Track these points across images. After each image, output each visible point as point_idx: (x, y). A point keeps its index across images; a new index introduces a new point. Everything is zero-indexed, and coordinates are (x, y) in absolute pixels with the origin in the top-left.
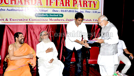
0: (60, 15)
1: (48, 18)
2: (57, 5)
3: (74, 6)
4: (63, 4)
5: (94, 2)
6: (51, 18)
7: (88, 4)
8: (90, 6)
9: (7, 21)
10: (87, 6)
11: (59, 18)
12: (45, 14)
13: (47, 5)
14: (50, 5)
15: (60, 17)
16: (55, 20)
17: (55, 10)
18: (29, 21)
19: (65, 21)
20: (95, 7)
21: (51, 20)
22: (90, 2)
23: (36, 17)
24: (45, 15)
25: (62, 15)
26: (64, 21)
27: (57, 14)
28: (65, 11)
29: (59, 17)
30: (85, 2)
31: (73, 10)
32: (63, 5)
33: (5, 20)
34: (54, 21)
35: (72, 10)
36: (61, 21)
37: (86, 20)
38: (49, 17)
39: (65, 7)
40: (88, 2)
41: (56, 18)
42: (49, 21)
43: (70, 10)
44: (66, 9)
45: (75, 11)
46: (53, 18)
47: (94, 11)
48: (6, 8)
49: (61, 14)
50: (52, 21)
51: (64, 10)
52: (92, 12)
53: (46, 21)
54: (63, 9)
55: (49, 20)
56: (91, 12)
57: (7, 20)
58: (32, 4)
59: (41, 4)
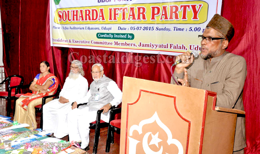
0: (129, 36)
1: (113, 41)
2: (124, 18)
3: (153, 18)
4: (133, 15)
5: (194, 7)
6: (116, 40)
7: (180, 12)
8: (184, 17)
9: (70, 44)
10: (177, 17)
11: (128, 41)
12: (108, 34)
13: (110, 19)
14: (115, 19)
15: (129, 39)
16: (123, 44)
17: (122, 26)
18: (90, 44)
19: (138, 47)
20: (195, 17)
21: (116, 43)
22: (185, 7)
23: (98, 38)
24: (108, 36)
25: (133, 36)
26: (135, 47)
27: (124, 34)
28: (138, 28)
29: (127, 38)
31: (151, 26)
32: (134, 18)
34: (120, 46)
35: (149, 26)
36: (130, 47)
37: (175, 48)
38: (114, 38)
39: (137, 21)
40: (179, 8)
41: (123, 41)
42: (113, 46)
43: (146, 26)
44: (139, 26)
45: (155, 28)
46: (119, 41)
47: (193, 27)
48: (69, 26)
49: (130, 34)
50: (118, 46)
51: (136, 26)
52: (188, 29)
53: (110, 46)
54: (133, 26)
55: (114, 43)
56: (185, 30)
57: (70, 41)
58: (93, 19)
59: (103, 19)
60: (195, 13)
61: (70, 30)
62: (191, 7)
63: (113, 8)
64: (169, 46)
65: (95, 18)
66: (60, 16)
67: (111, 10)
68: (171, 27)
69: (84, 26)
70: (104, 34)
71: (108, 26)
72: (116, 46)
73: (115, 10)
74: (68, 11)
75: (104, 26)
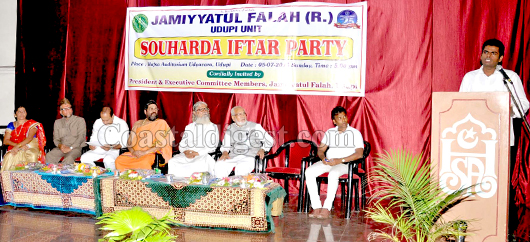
0: (256, 74)
1: (232, 80)
2: (249, 52)
3: (288, 53)
4: (263, 49)
5: (338, 42)
6: (237, 80)
7: (323, 48)
8: (328, 53)
9: (161, 86)
10: (319, 53)
11: (254, 80)
12: (225, 72)
13: (230, 52)
14: (237, 52)
15: (256, 77)
16: (247, 84)
17: (247, 62)
18: (196, 85)
19: (269, 87)
20: (341, 53)
21: (237, 83)
22: (328, 42)
24: (225, 74)
25: (261, 74)
26: (264, 88)
27: (250, 72)
28: (268, 65)
29: (253, 77)
30: (315, 45)
32: (264, 53)
33: (158, 82)
34: (244, 87)
36: (258, 87)
37: (318, 86)
38: (234, 77)
39: (268, 56)
40: (322, 42)
41: (248, 80)
42: (232, 86)
43: (279, 61)
44: (270, 61)
46: (242, 80)
47: (339, 63)
48: (161, 62)
49: (258, 72)
50: (240, 87)
51: (266, 62)
52: (333, 66)
53: (228, 87)
54: (261, 61)
55: (233, 83)
56: (329, 66)
57: (161, 83)
58: (202, 52)
59: (219, 52)
60: (340, 49)
61: (161, 67)
62: (334, 42)
63: (234, 40)
64: (310, 85)
65: (205, 51)
66: (144, 48)
67: (230, 42)
68: (312, 63)
69: (187, 62)
70: (219, 72)
71: (225, 62)
72: (237, 87)
73: (237, 42)
74: (161, 43)
75: (220, 61)
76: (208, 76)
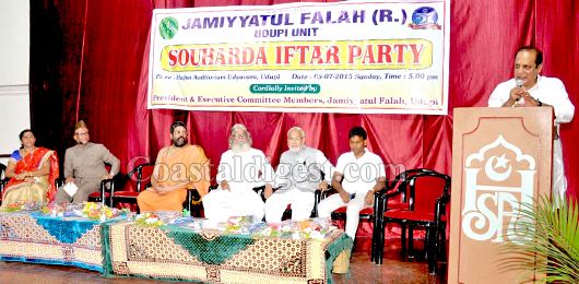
0: (311, 88)
1: (281, 96)
2: (303, 61)
3: (351, 61)
4: (319, 57)
5: (413, 47)
6: (287, 95)
7: (394, 54)
8: (400, 60)
9: (192, 103)
10: (389, 60)
11: (309, 96)
12: (273, 86)
13: (279, 61)
14: (287, 61)
15: (312, 92)
16: (299, 101)
17: (299, 73)
18: (236, 103)
20: (416, 60)
21: (288, 100)
22: (401, 47)
23: (253, 92)
24: (273, 89)
25: (317, 88)
26: (321, 105)
27: (303, 85)
28: (326, 76)
29: (308, 92)
30: (384, 50)
31: (348, 72)
32: (320, 61)
33: (189, 99)
34: (296, 104)
35: (344, 73)
36: (314, 104)
37: (388, 102)
38: (283, 92)
39: (325, 65)
40: (392, 48)
41: (301, 96)
42: (282, 104)
43: (340, 72)
44: (329, 72)
45: (353, 76)
46: (293, 96)
47: (414, 73)
48: (192, 75)
49: (313, 85)
50: (291, 104)
51: (323, 73)
52: (408, 76)
53: (276, 104)
54: (318, 72)
55: (283, 100)
56: (402, 77)
57: (192, 100)
58: (244, 62)
59: (265, 62)
60: (416, 55)
61: (193, 81)
62: (409, 47)
63: (283, 46)
64: (378, 101)
65: (248, 60)
66: (172, 57)
67: (279, 49)
68: (382, 74)
69: (226, 74)
70: (265, 85)
71: (272, 74)
72: (288, 104)
73: (287, 49)
74: (193, 51)
75: (267, 73)
76: (252, 90)
